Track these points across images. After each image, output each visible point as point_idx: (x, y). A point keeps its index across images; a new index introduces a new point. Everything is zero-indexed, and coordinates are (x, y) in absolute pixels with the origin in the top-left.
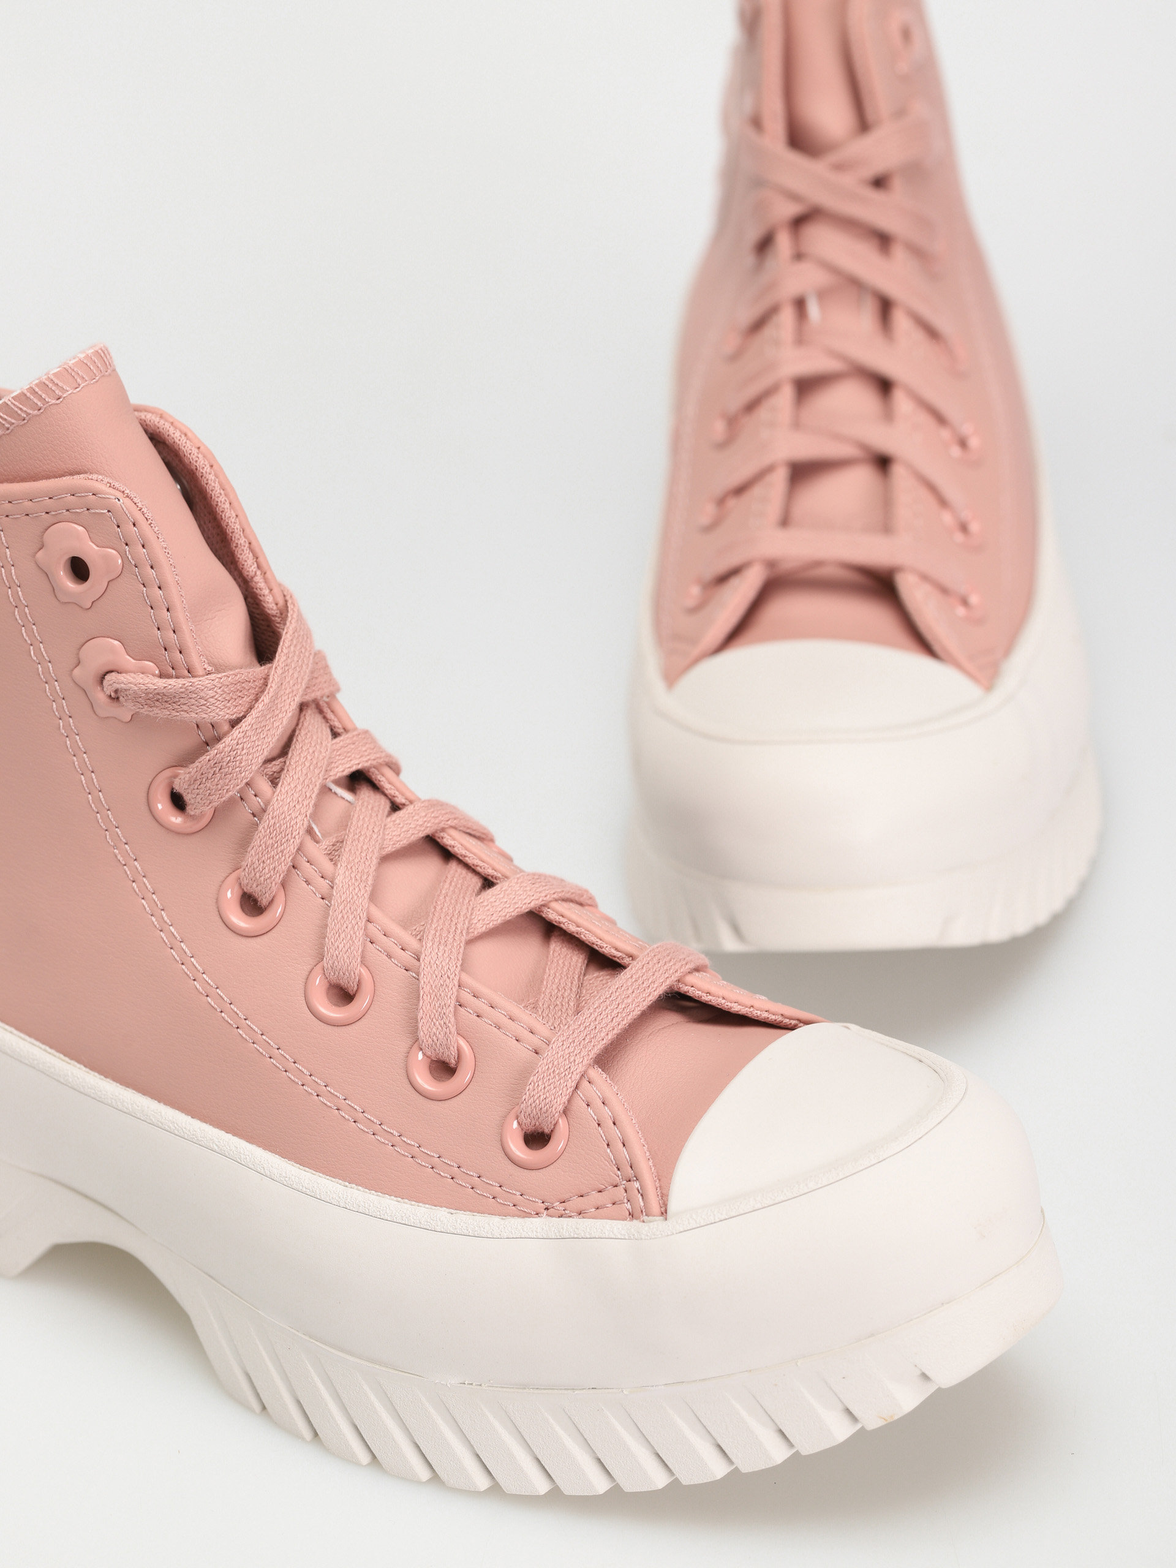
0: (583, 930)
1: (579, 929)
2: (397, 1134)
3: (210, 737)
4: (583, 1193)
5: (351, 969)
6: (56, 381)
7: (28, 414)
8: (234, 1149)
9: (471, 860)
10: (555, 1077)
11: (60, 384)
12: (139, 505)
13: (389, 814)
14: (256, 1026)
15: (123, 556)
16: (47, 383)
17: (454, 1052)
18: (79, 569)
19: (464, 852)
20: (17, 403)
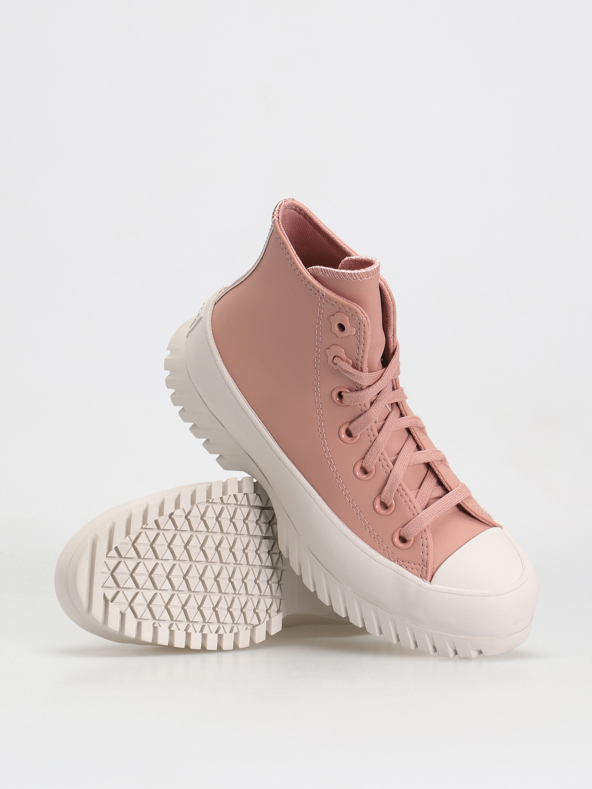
0: (440, 474)
1: (439, 473)
2: (363, 517)
3: (359, 389)
4: (409, 562)
5: (371, 467)
6: (363, 274)
7: (350, 279)
8: (314, 496)
9: (416, 438)
10: (416, 526)
11: (363, 276)
12: (368, 321)
13: (399, 418)
14: (336, 468)
15: (357, 332)
16: (360, 274)
17: (390, 504)
18: (342, 327)
19: (415, 435)
20: (348, 275)
